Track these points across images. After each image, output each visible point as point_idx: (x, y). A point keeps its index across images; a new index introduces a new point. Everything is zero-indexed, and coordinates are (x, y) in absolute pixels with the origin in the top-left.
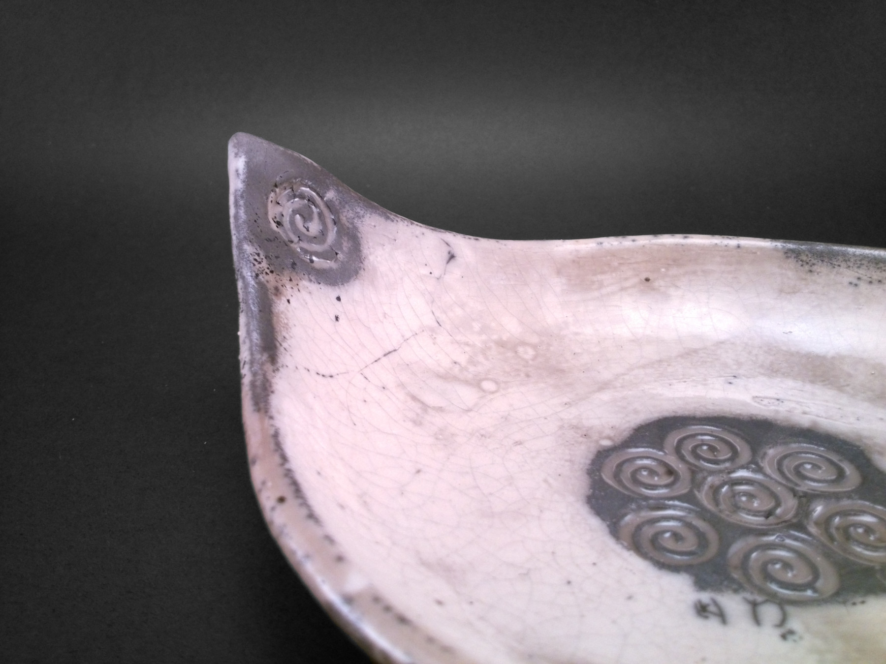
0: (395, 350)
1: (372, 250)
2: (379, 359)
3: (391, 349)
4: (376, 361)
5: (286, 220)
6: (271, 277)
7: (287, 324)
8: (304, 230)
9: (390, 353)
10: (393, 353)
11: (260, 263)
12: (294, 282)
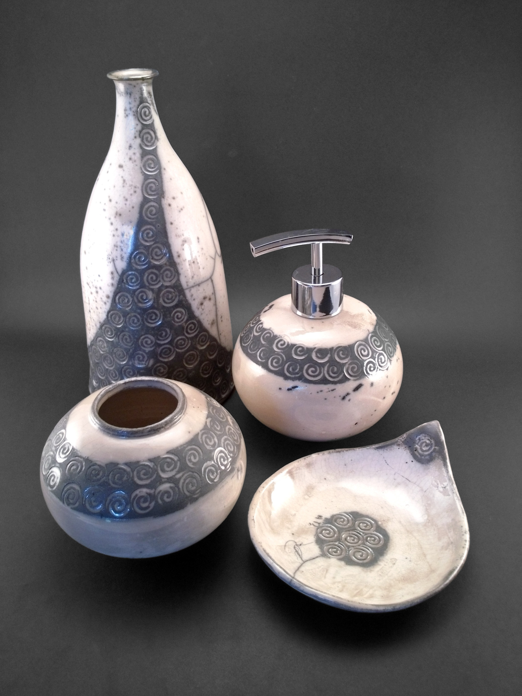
0: (410, 481)
1: (433, 465)
2: (404, 477)
3: (410, 479)
4: (402, 476)
5: (422, 441)
6: (401, 442)
7: (392, 450)
8: (423, 446)
9: (408, 480)
10: (408, 481)
11: (403, 439)
12: (406, 448)
